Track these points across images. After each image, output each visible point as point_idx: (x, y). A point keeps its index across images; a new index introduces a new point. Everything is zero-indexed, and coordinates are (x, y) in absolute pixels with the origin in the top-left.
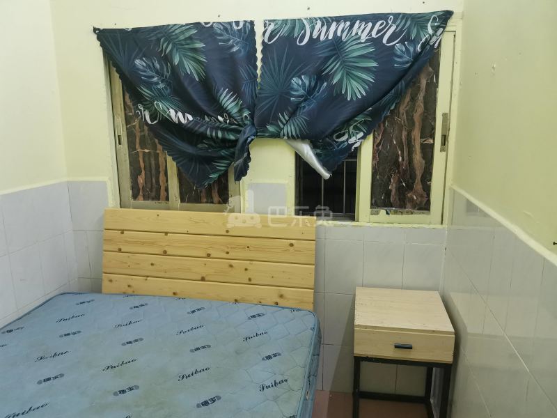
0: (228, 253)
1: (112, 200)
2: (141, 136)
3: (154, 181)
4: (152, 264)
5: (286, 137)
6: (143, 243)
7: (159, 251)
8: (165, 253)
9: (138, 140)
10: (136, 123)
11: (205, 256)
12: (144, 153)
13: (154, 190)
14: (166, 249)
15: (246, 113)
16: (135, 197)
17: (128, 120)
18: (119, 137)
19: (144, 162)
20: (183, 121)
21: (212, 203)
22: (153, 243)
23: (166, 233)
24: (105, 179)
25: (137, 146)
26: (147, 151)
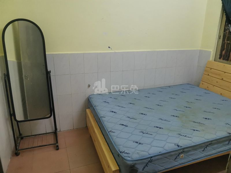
1: (212, 58)
4: (217, 82)
7: (221, 78)
9: (226, 38)
10: (228, 31)
12: (227, 43)
13: (227, 57)
14: (223, 78)
16: (220, 58)
17: (225, 30)
18: (220, 36)
19: (226, 46)
22: (219, 75)
23: (225, 72)
24: (211, 50)
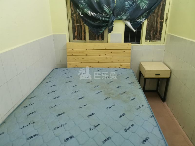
0: (105, 54)
2: (76, 20)
3: (80, 34)
4: (83, 59)
5: (123, 20)
6: (80, 53)
7: (85, 55)
10: (75, 15)
11: (99, 55)
13: (80, 37)
14: (87, 54)
15: (112, 13)
16: (74, 39)
17: (72, 15)
18: (69, 20)
19: (77, 28)
20: (93, 15)
21: (99, 40)
22: (83, 53)
23: (87, 49)
24: (66, 33)
25: (75, 23)
26: (78, 24)
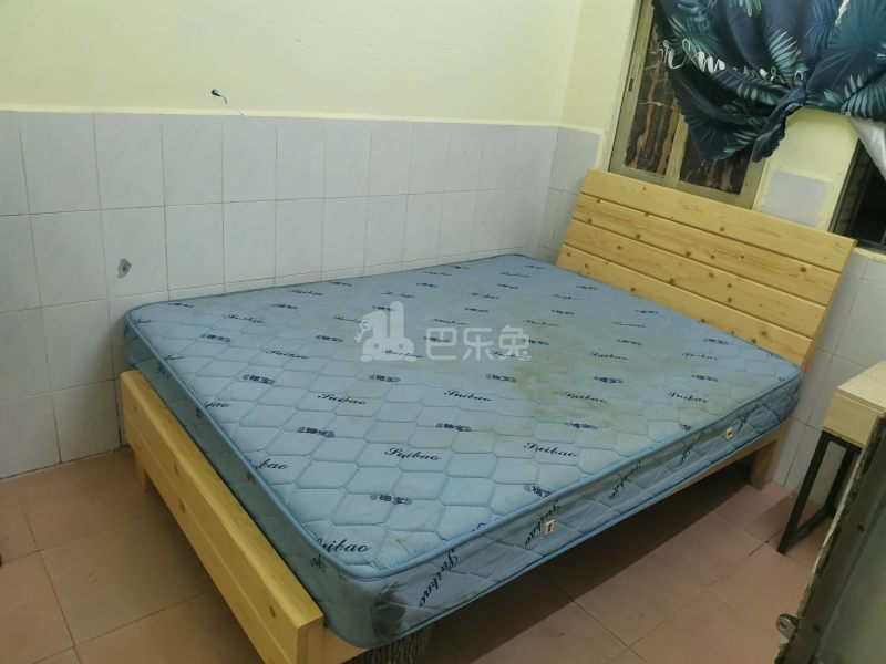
0: (713, 257)
1: (600, 160)
2: (657, 85)
3: (656, 145)
4: (619, 248)
5: (848, 113)
6: (617, 219)
7: (631, 233)
8: (638, 237)
9: (652, 89)
10: (657, 65)
11: (683, 253)
12: (655, 106)
13: (653, 157)
14: (640, 232)
15: (801, 70)
16: (628, 162)
17: (649, 60)
18: (632, 80)
19: (652, 118)
20: (711, 69)
21: (718, 188)
22: (628, 222)
23: (647, 213)
24: (600, 131)
25: (650, 96)
26: (659, 104)
